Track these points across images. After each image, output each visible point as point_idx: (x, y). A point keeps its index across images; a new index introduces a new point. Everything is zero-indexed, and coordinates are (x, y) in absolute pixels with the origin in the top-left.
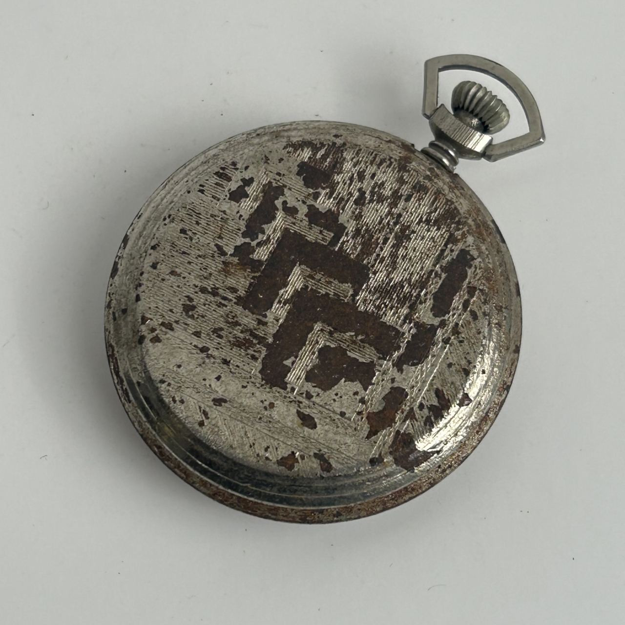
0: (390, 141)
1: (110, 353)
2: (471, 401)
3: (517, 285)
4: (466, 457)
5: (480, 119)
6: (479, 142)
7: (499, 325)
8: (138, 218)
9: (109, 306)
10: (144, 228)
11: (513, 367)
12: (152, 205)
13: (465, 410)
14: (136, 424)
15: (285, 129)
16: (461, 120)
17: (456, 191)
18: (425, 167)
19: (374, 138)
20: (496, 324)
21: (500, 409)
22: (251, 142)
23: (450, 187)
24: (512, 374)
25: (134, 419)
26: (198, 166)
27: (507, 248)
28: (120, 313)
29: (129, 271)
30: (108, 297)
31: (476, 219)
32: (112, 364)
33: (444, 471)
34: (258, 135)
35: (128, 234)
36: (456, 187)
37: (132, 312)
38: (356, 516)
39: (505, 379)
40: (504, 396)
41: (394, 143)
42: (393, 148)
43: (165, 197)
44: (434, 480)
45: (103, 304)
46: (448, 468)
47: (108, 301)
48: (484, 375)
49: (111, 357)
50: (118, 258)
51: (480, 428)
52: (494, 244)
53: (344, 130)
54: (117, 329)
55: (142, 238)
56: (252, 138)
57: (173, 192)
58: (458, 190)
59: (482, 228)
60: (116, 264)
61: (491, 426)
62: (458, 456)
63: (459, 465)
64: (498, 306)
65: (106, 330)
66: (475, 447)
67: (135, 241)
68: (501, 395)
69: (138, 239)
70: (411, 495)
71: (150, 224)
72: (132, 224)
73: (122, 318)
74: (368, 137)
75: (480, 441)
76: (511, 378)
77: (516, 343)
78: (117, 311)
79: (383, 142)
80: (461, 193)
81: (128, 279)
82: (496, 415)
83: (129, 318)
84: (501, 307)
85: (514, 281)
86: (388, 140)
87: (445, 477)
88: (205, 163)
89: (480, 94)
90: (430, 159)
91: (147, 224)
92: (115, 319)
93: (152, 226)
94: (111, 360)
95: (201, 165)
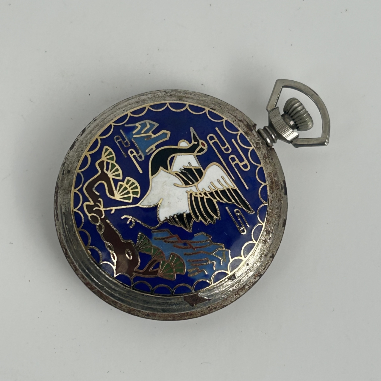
0: (241, 121)
1: (56, 191)
2: (236, 278)
3: (285, 221)
4: (226, 306)
5: (295, 122)
6: (290, 135)
7: (265, 241)
8: (94, 121)
9: (63, 165)
10: (93, 130)
11: (268, 265)
12: (103, 117)
13: (230, 282)
14: (58, 233)
15: (186, 96)
16: (284, 120)
17: (267, 160)
18: (255, 141)
19: (233, 116)
20: (264, 240)
21: (253, 285)
22: (165, 98)
23: (265, 157)
24: (265, 269)
25: (58, 230)
26: (133, 103)
27: (287, 199)
28: (67, 172)
29: (78, 150)
30: (65, 160)
31: (272, 179)
32: (56, 197)
33: (211, 309)
34: (171, 95)
35: (86, 128)
36: (268, 157)
37: (72, 174)
38: (158, 319)
39: (260, 271)
40: (257, 279)
41: (243, 122)
42: (241, 125)
43: (110, 115)
44: (204, 313)
45: (61, 163)
46: (214, 309)
47: (64, 162)
48: (248, 266)
49: (56, 193)
50: (77, 140)
51: (238, 293)
52: (278, 196)
53: (218, 106)
54: (63, 180)
55: (90, 134)
56: (167, 96)
57: (115, 113)
58: (269, 159)
59: (274, 185)
60: (75, 142)
61: (244, 293)
62: (221, 304)
63: (221, 309)
64: (268, 231)
65: (58, 177)
66: (232, 302)
67: (86, 135)
68: (255, 278)
69: (88, 134)
70: (189, 317)
71: (97, 128)
72: (90, 123)
73: (67, 175)
74: (230, 114)
75: (236, 300)
76: (264, 271)
77: (273, 253)
78: (66, 170)
79: (237, 120)
80: (269, 162)
81: (76, 155)
82: (250, 288)
83: (70, 177)
84: (270, 232)
85: (284, 218)
86: (240, 119)
87: (211, 313)
88: (137, 102)
89: (299, 108)
90: (260, 136)
91: (96, 127)
92: (63, 174)
93: (98, 129)
94: (56, 194)
95: (134, 103)
